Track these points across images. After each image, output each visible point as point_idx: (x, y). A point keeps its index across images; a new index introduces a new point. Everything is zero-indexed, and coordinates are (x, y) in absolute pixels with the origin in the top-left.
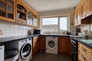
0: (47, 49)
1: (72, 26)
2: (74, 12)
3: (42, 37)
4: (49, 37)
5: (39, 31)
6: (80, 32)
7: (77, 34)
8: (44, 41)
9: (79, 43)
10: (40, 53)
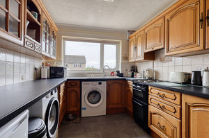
0: (85, 109)
1: (125, 61)
2: (129, 38)
3: (73, 84)
4: (88, 82)
5: (61, 70)
6: (137, 71)
7: (133, 76)
8: (76, 93)
9: (150, 88)
10: (70, 120)
